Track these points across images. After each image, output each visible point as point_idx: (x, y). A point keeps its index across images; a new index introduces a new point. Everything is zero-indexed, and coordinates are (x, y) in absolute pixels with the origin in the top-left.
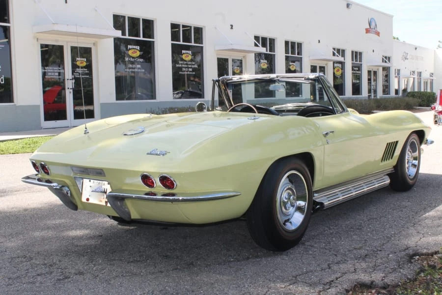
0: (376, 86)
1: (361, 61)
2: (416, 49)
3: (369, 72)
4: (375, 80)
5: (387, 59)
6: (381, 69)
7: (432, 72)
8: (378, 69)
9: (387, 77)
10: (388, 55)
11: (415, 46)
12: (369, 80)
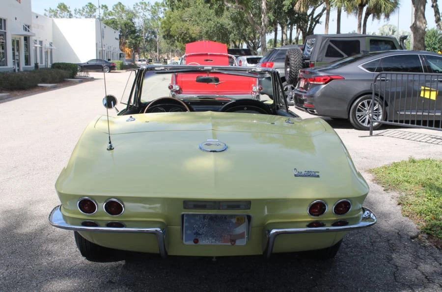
0: (19, 56)
1: (5, 29)
2: (37, 17)
3: (13, 41)
4: (18, 50)
5: (27, 28)
6: (23, 38)
7: (52, 42)
8: (20, 38)
9: (27, 46)
10: (28, 24)
11: (36, 14)
12: (13, 49)
